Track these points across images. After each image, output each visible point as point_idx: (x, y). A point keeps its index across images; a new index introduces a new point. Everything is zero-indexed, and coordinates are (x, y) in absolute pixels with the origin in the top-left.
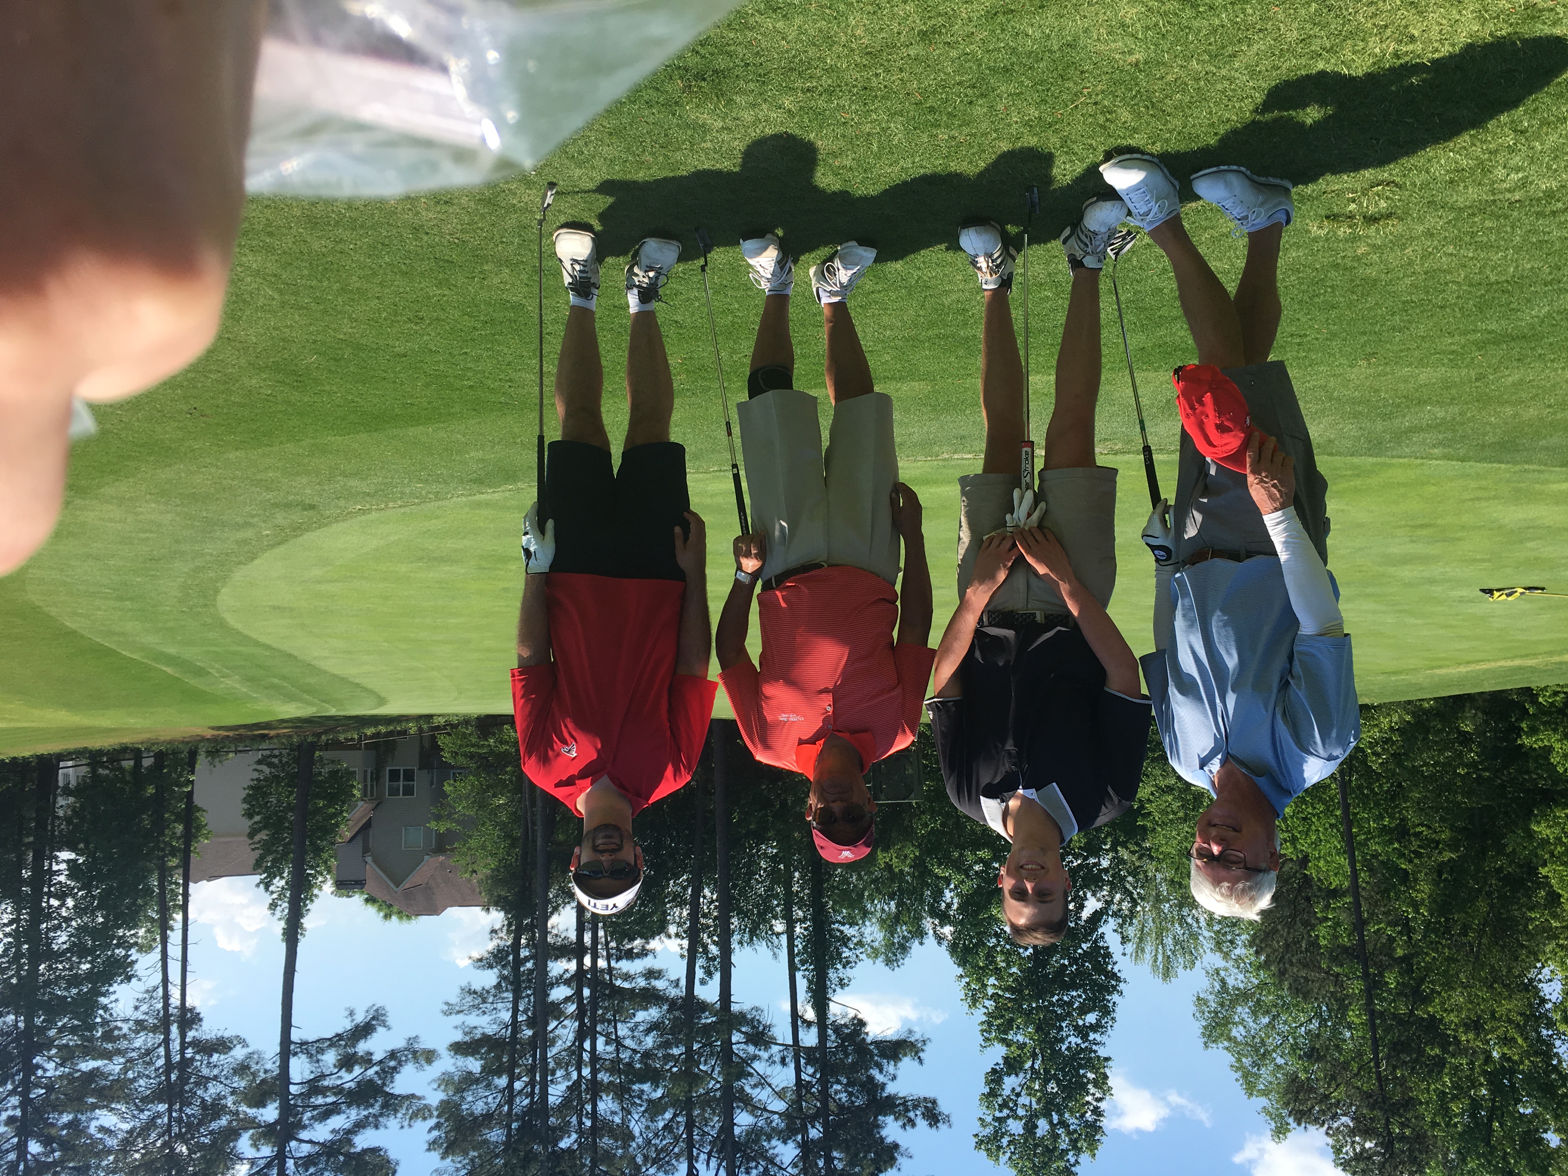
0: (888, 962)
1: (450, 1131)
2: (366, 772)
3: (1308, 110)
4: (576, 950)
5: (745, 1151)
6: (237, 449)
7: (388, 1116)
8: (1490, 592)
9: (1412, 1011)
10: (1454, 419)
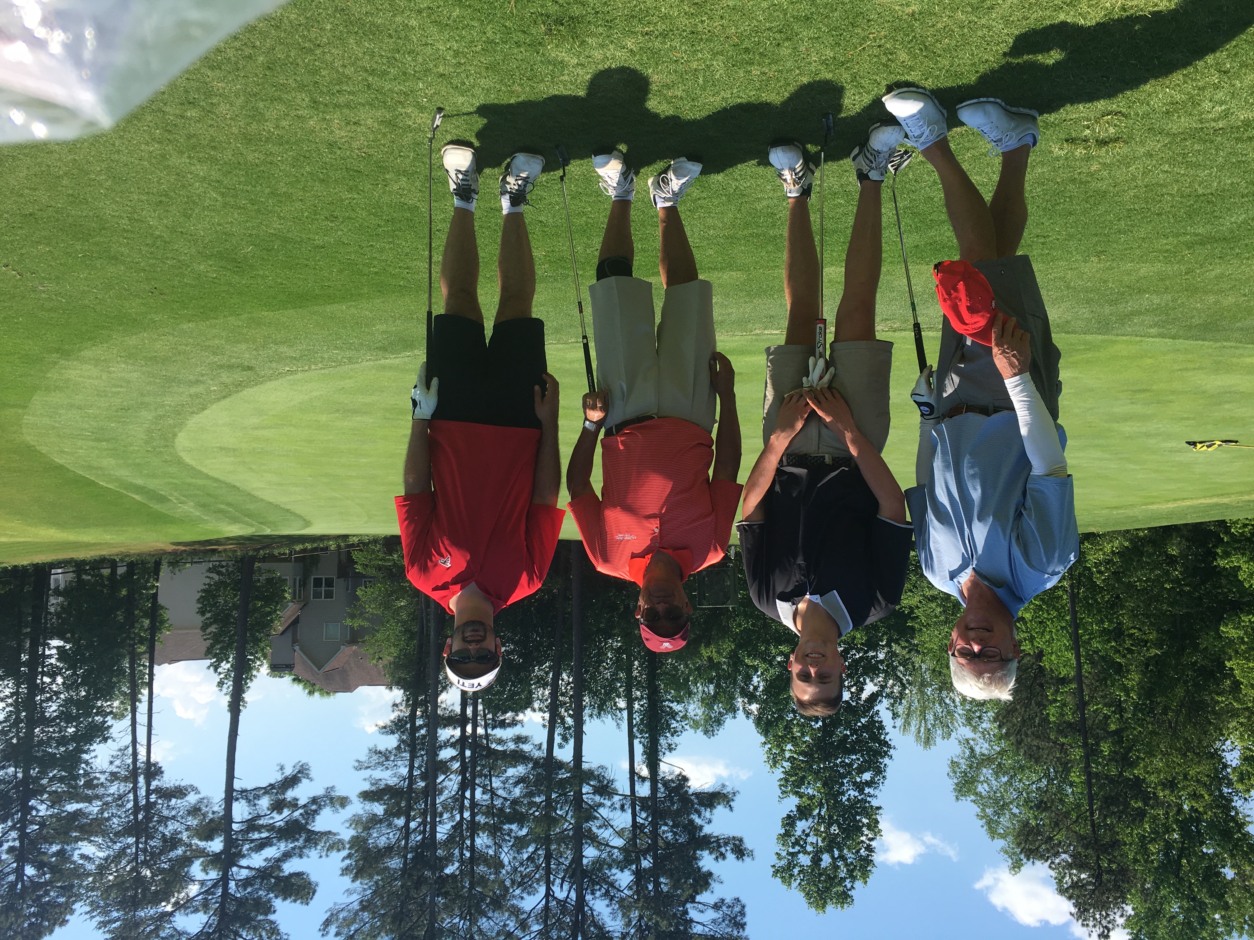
0: (706, 732)
1: (359, 860)
2: (295, 580)
3: (1052, 53)
4: (460, 720)
5: (591, 877)
6: (189, 321)
7: (310, 848)
8: (1194, 444)
9: (1121, 773)
10: (1168, 305)
